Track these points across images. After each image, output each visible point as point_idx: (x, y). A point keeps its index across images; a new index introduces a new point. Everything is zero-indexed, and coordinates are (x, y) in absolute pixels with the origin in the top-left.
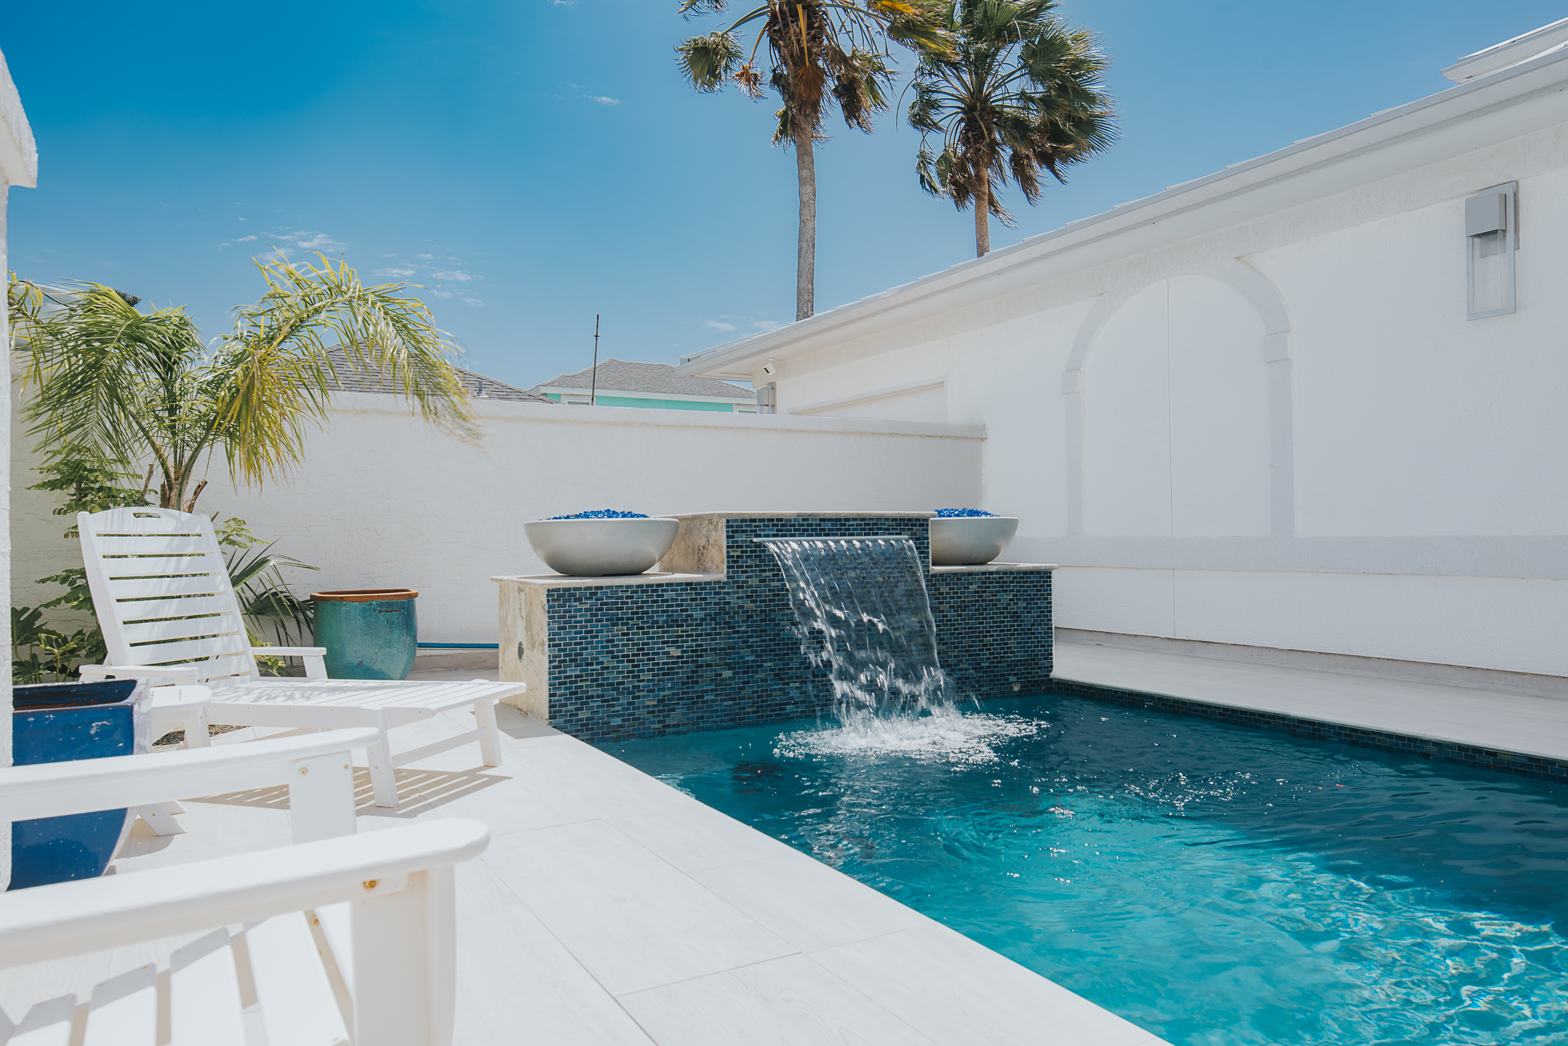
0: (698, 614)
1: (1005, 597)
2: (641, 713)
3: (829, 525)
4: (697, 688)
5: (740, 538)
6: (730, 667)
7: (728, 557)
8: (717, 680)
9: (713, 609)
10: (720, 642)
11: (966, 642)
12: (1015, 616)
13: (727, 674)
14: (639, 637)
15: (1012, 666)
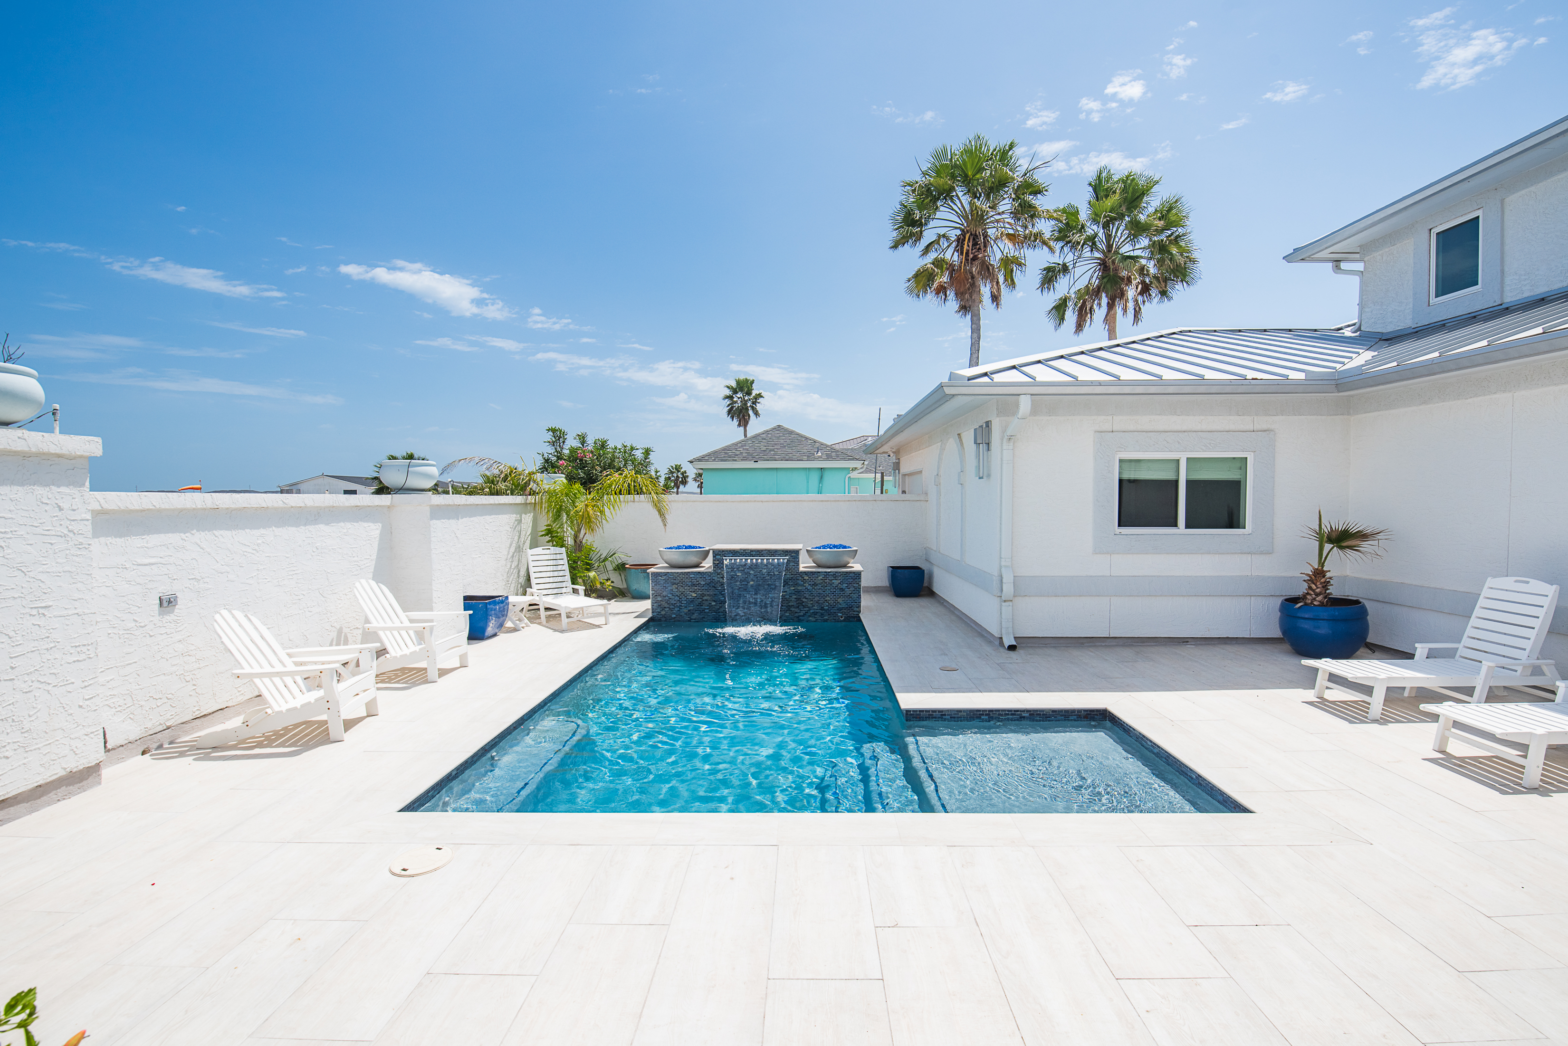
0: (703, 583)
1: (836, 582)
2: (683, 614)
3: (754, 553)
4: (702, 607)
5: (718, 557)
6: (714, 601)
7: (714, 563)
8: (710, 605)
9: (708, 581)
10: (711, 593)
11: (817, 599)
12: (842, 590)
13: (714, 603)
14: (682, 589)
15: (840, 610)
